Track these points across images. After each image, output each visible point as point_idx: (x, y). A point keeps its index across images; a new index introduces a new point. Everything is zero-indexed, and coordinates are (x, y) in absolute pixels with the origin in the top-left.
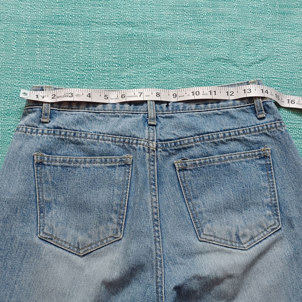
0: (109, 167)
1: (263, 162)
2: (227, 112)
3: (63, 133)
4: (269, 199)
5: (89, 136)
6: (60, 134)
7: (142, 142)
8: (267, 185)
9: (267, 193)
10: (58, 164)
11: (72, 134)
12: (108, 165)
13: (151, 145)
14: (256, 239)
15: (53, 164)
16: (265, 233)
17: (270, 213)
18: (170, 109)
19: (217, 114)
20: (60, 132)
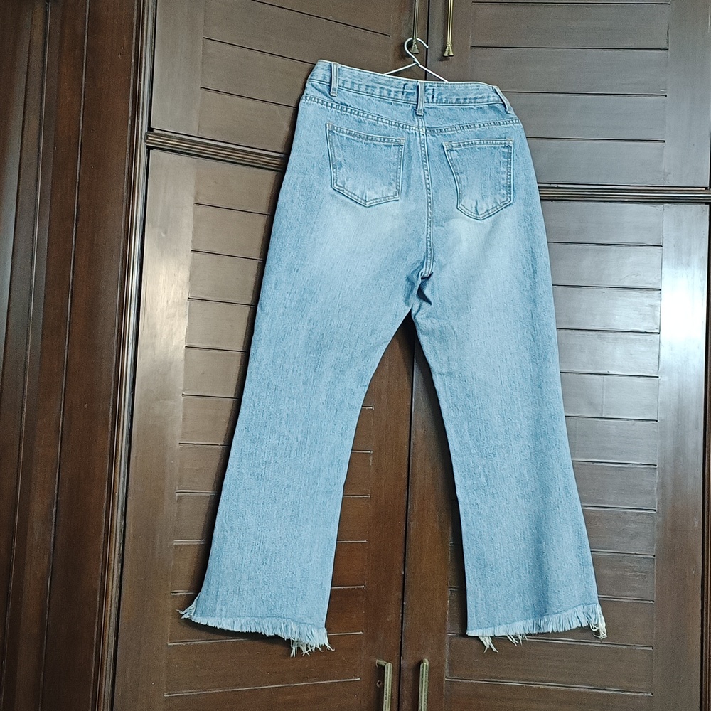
0: (385, 146)
1: (506, 150)
2: (481, 108)
3: (349, 110)
4: (505, 181)
5: (370, 117)
6: (346, 111)
7: (414, 128)
8: (505, 170)
9: (505, 176)
10: (344, 135)
11: (356, 113)
12: (385, 144)
13: (421, 130)
14: (490, 212)
15: (341, 134)
16: (498, 207)
17: (505, 192)
18: (435, 101)
19: (472, 109)
20: (347, 109)
